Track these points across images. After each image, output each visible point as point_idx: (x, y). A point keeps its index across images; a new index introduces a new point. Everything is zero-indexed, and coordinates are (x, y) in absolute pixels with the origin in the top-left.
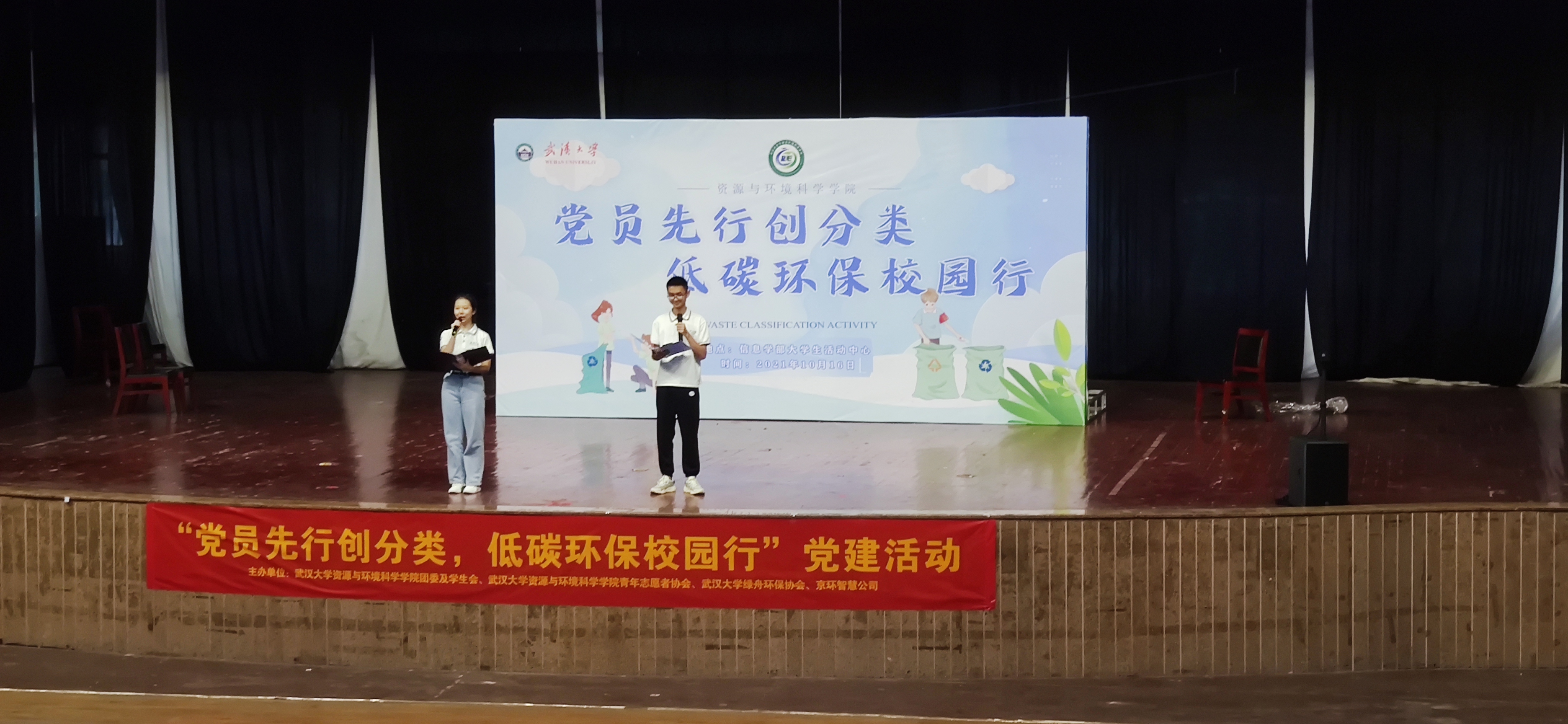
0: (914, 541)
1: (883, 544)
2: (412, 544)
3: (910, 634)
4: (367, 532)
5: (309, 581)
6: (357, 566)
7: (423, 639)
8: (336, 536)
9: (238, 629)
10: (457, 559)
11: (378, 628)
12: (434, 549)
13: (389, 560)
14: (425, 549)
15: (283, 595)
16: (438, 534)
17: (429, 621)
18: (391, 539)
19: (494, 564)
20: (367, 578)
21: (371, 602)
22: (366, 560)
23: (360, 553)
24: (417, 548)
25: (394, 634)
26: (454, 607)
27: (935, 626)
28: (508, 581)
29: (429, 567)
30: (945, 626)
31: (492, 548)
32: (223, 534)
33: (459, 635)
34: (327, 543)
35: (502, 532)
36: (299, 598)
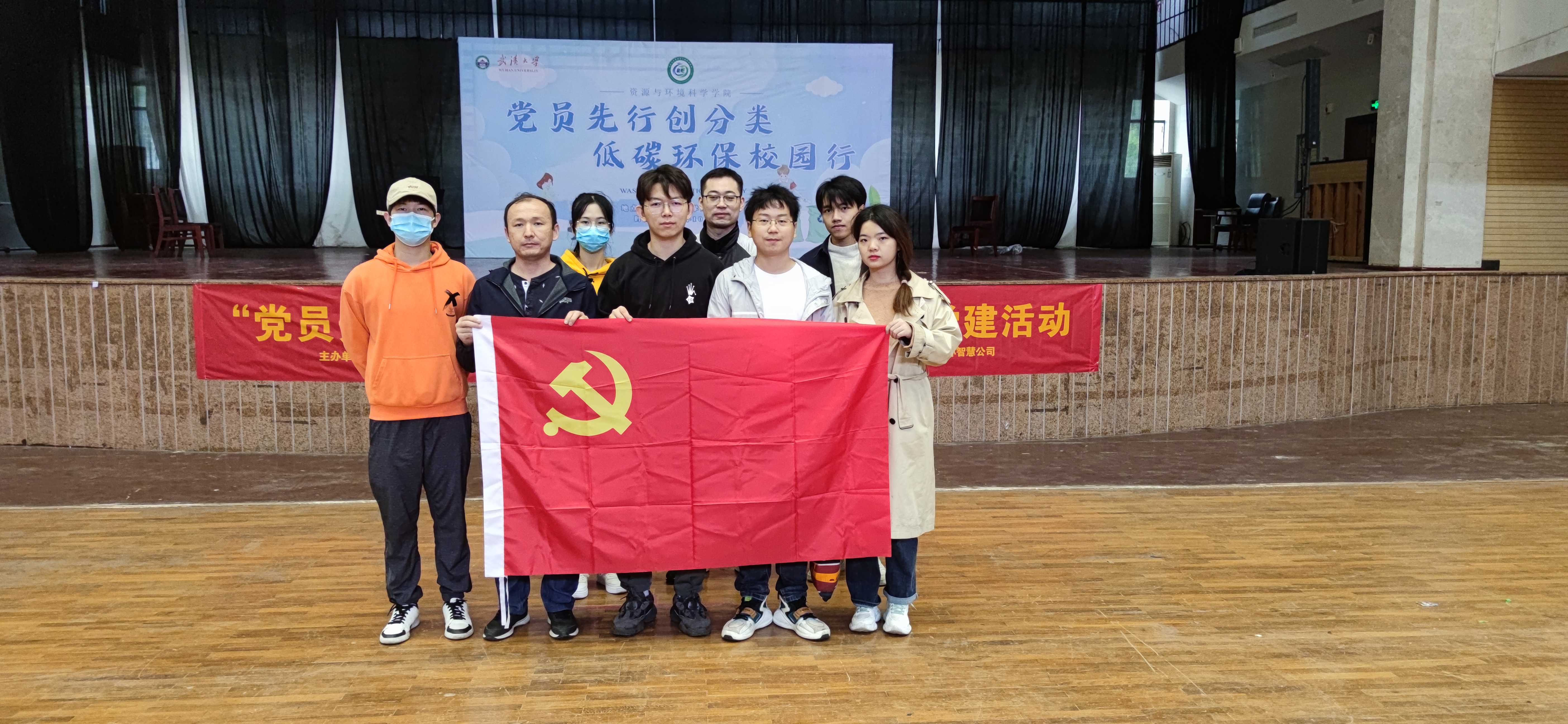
0: (1029, 306)
1: (1000, 309)
3: (1023, 398)
27: (1045, 389)
30: (1054, 388)
32: (288, 317)
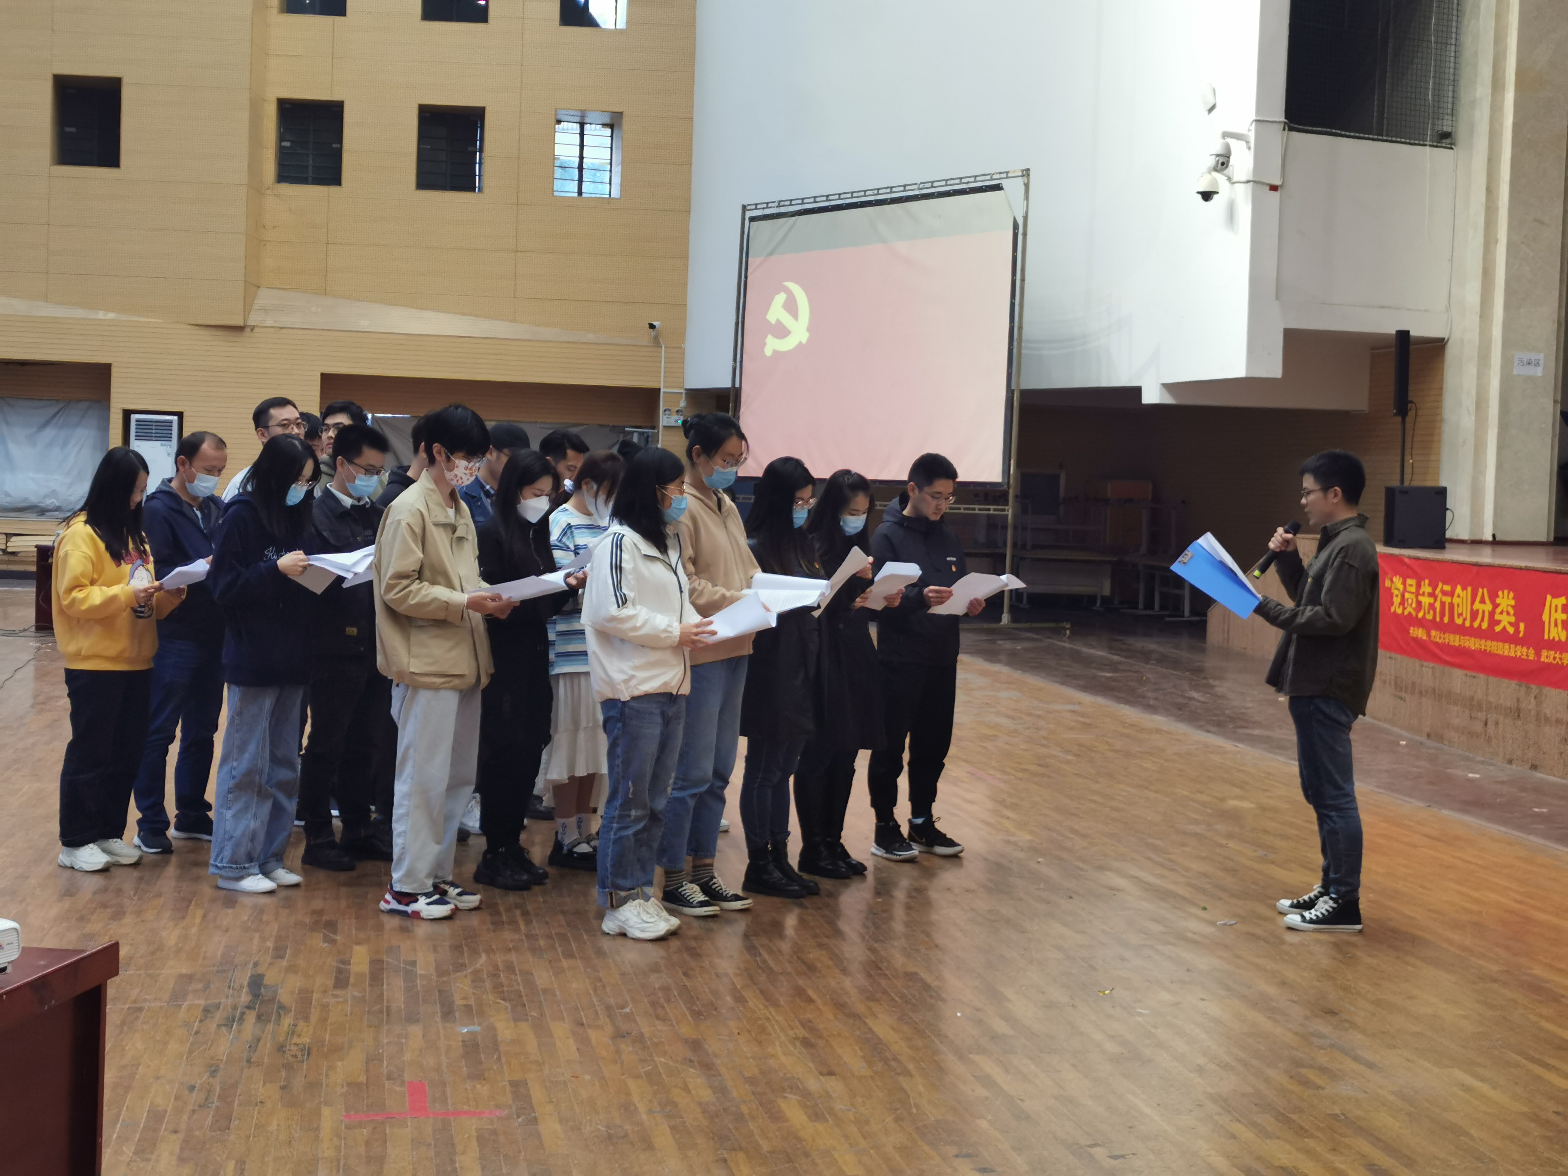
2: (1496, 606)
4: (1469, 589)
5: (1437, 644)
6: (1461, 630)
7: (1497, 724)
8: (1451, 594)
9: (1403, 695)
10: (1522, 626)
11: (1473, 705)
12: (1508, 613)
13: (1480, 625)
14: (1502, 613)
15: (1425, 660)
16: (1512, 595)
17: (1501, 701)
18: (1483, 601)
19: (1546, 637)
20: (1467, 644)
21: (1469, 673)
22: (1467, 624)
23: (1464, 615)
24: (1498, 610)
25: (1479, 714)
26: (1517, 687)
28: (1555, 659)
29: (1504, 637)
31: (1545, 617)
33: (1519, 723)
34: (1447, 600)
35: (1554, 596)
36: (1431, 665)
